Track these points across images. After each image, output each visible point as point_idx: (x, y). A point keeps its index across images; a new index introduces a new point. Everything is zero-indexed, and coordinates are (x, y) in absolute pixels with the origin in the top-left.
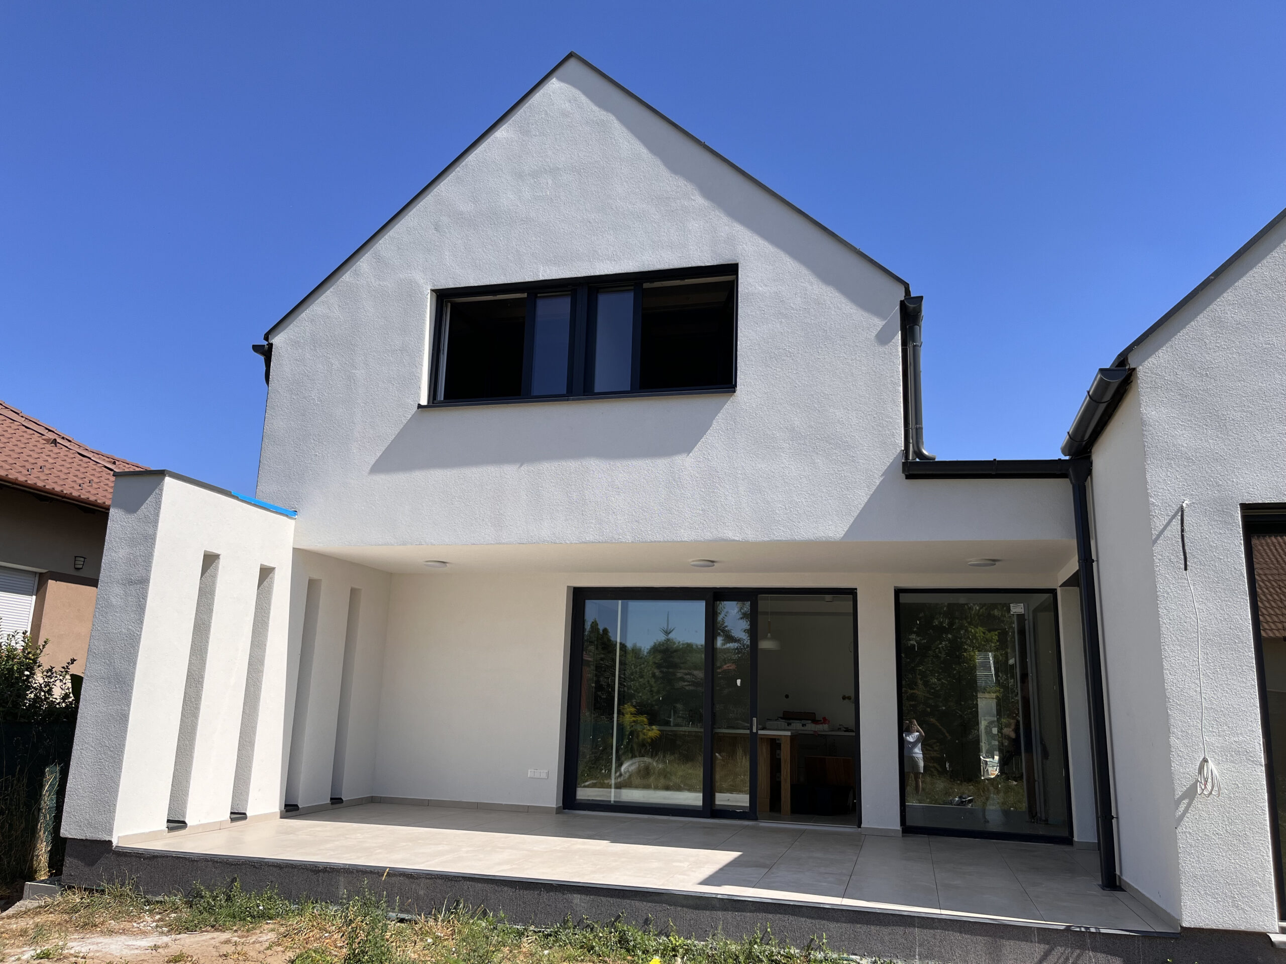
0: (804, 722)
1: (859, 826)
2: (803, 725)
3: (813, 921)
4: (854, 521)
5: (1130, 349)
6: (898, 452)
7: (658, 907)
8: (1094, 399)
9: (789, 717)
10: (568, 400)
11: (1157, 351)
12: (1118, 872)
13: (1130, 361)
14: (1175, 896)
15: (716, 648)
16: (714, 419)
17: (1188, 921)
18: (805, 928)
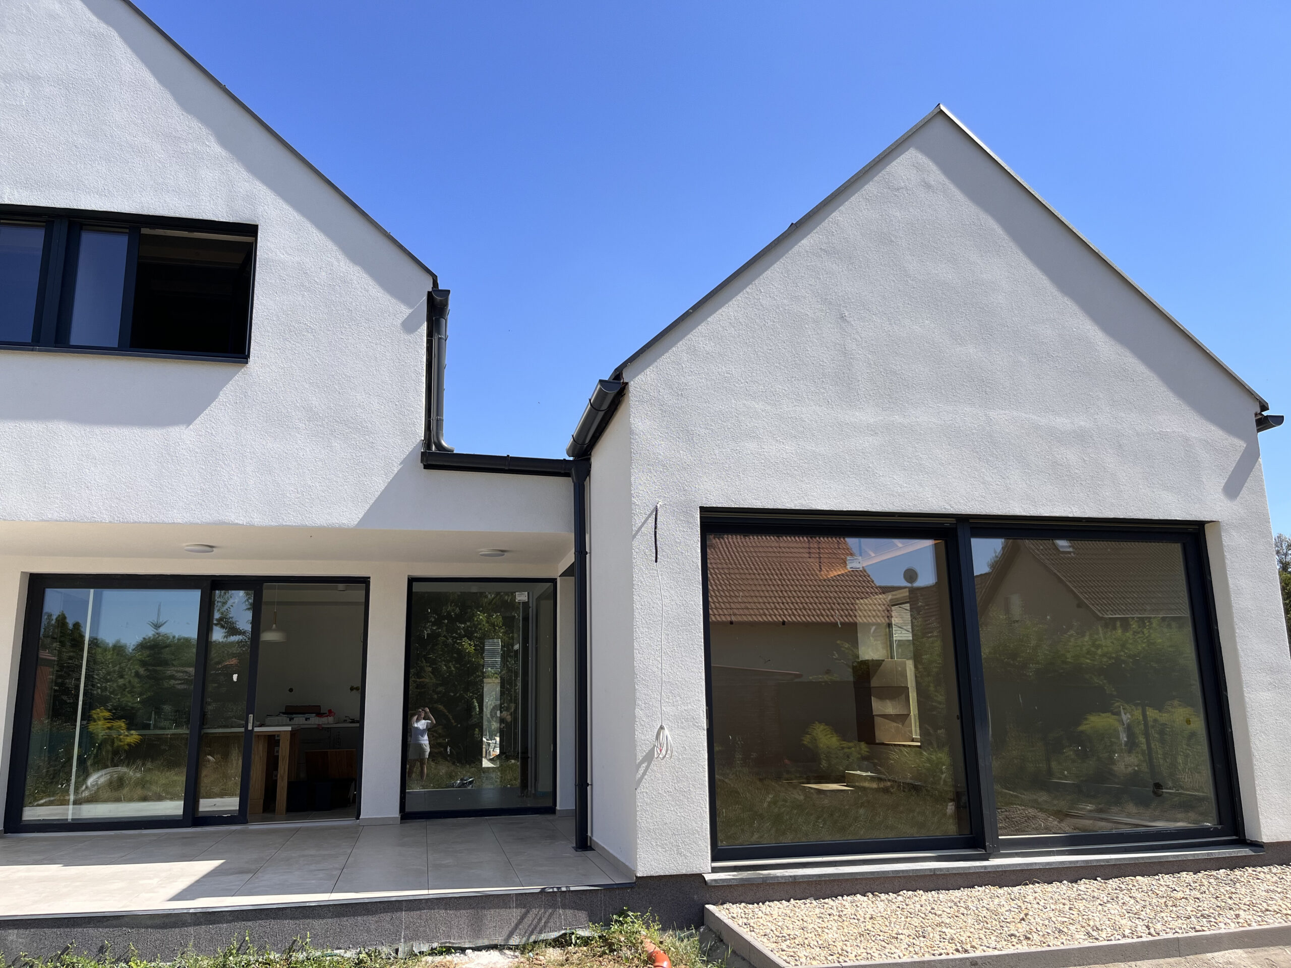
0: (307, 716)
1: (358, 818)
2: (306, 719)
3: (298, 922)
4: (370, 508)
5: (624, 365)
6: (418, 441)
7: (117, 931)
8: (595, 407)
9: (291, 711)
10: (32, 350)
11: (645, 369)
12: (589, 834)
13: (624, 375)
14: (631, 849)
15: (211, 642)
16: (221, 390)
17: (642, 871)
18: (287, 930)
